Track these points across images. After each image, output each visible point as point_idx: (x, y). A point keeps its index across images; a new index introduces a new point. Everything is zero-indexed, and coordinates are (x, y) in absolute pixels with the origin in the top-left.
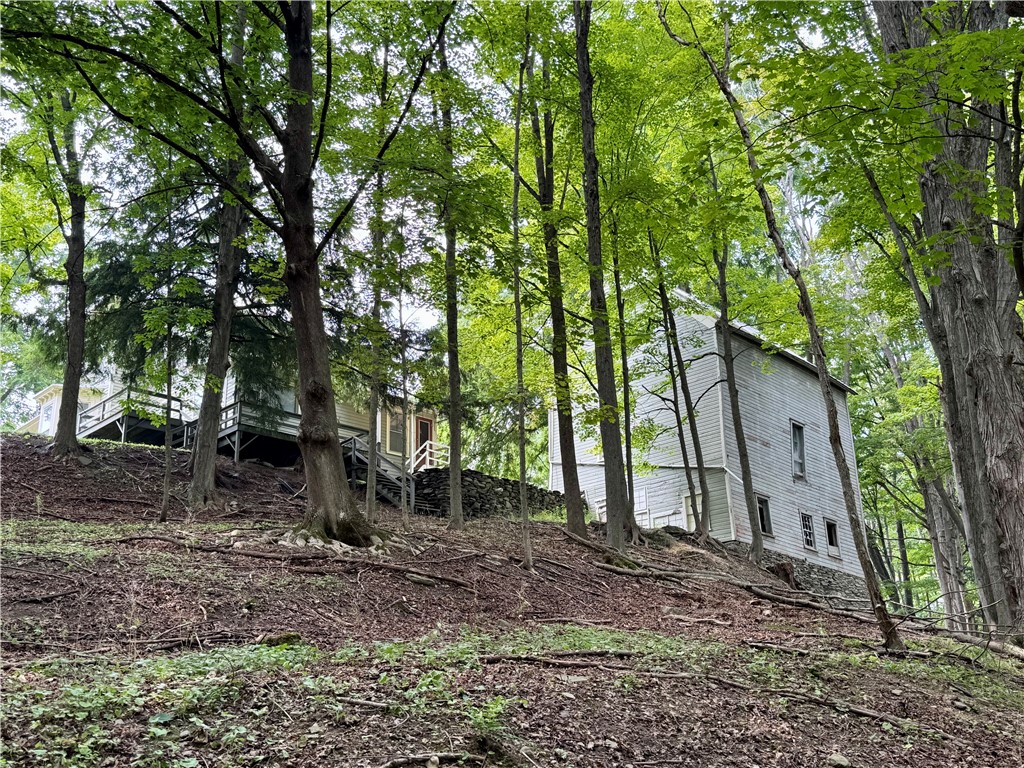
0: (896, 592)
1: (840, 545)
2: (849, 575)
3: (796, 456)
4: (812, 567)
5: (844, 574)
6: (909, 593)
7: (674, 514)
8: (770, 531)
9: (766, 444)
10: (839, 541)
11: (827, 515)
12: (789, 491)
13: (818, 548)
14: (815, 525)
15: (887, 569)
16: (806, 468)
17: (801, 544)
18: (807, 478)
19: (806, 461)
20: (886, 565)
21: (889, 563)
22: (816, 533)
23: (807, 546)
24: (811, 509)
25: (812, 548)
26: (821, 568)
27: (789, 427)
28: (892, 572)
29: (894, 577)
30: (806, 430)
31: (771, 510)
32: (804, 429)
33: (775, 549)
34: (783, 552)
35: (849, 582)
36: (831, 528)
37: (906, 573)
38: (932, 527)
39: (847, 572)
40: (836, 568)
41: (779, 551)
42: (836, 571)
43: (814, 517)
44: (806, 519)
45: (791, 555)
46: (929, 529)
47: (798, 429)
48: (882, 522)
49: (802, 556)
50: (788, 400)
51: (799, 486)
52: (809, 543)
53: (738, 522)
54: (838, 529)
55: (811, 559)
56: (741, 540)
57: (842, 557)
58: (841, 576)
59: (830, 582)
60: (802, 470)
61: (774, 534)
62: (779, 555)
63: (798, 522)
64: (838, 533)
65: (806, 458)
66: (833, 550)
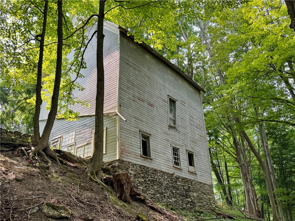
0: (225, 188)
1: (195, 165)
2: (200, 183)
3: (171, 116)
4: (178, 178)
5: (198, 182)
6: (229, 188)
7: (88, 144)
8: (150, 156)
9: (152, 105)
10: (195, 163)
11: (188, 149)
12: (165, 133)
13: (182, 167)
14: (181, 154)
15: (222, 179)
16: (177, 122)
17: (172, 164)
18: (177, 128)
19: (177, 119)
20: (221, 178)
21: (222, 177)
22: (181, 158)
23: (175, 166)
24: (179, 145)
25: (178, 167)
26: (183, 179)
27: (167, 99)
28: (223, 180)
29: (224, 182)
30: (177, 103)
31: (151, 142)
32: (176, 103)
33: (152, 167)
34: (158, 169)
35: (201, 187)
36: (191, 157)
37: (228, 181)
38: (239, 161)
39: (199, 181)
40: (193, 179)
41: (155, 168)
42: (193, 181)
43: (180, 150)
44: (175, 151)
45: (164, 170)
46: (238, 162)
47: (172, 102)
48: (219, 161)
49: (171, 171)
50: (167, 85)
51: (172, 132)
52: (177, 164)
53: (123, 148)
54: (194, 157)
55: (177, 173)
56: (125, 159)
57: (197, 172)
58: (196, 183)
59: (189, 187)
60: (175, 124)
61: (152, 157)
62: (155, 170)
63: (170, 152)
64: (195, 159)
65: (177, 117)
66: (191, 168)
